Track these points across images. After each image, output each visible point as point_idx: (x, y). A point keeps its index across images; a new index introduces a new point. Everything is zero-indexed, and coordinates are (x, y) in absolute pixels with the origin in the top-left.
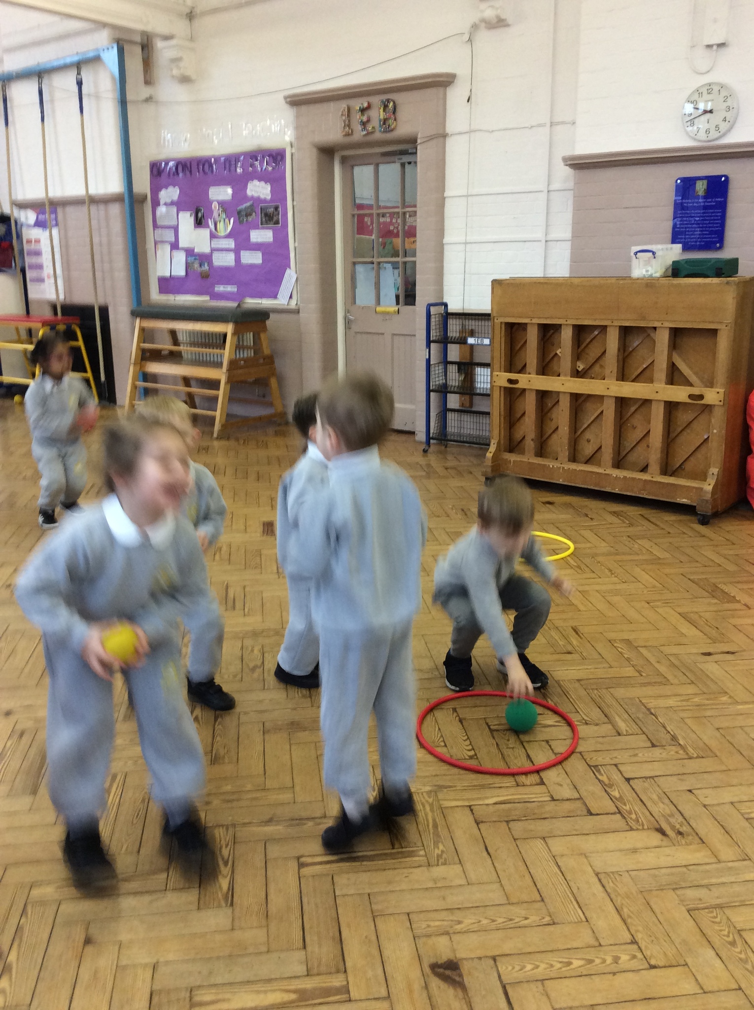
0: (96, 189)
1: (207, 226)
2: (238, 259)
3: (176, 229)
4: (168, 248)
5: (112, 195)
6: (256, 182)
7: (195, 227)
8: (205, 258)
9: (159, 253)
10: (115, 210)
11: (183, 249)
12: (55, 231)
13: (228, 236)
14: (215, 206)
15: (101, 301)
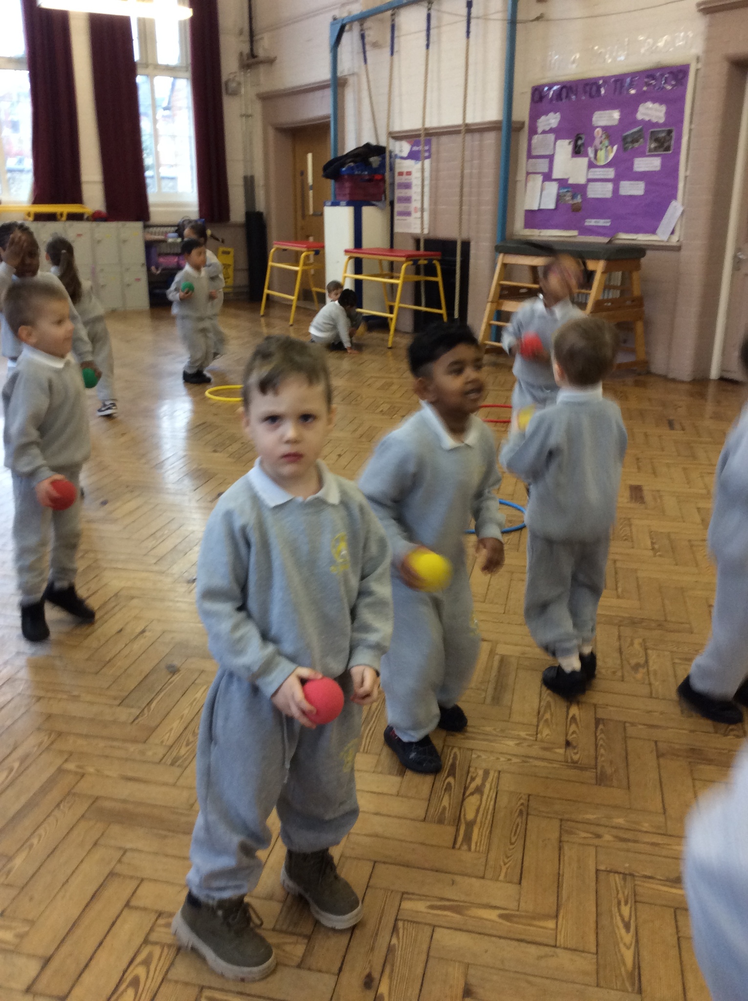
0: (475, 117)
1: (586, 155)
2: (616, 190)
3: (551, 158)
4: (540, 178)
5: (490, 123)
6: (649, 104)
7: (573, 156)
8: (579, 189)
9: (530, 184)
10: (490, 139)
11: (556, 180)
12: (427, 162)
13: (608, 165)
14: (598, 132)
15: (465, 236)
